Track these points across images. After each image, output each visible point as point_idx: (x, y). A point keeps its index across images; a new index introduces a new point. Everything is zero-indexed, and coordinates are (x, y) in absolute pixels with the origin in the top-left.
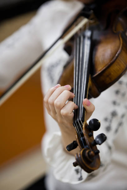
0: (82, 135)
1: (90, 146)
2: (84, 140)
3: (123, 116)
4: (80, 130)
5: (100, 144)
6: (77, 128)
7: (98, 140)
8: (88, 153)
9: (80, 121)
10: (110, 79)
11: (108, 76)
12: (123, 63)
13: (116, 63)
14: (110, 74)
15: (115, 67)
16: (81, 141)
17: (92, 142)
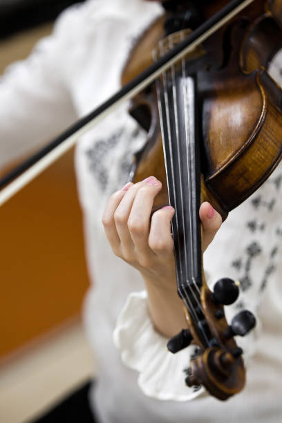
0: (201, 316)
1: (220, 341)
2: (206, 326)
3: (274, 252)
4: (195, 305)
5: (242, 335)
6: (187, 300)
7: (237, 324)
8: (221, 358)
9: (193, 285)
10: (247, 180)
11: (241, 175)
12: (273, 144)
13: (256, 145)
14: (245, 171)
15: (256, 155)
16: (200, 330)
17: (226, 332)
